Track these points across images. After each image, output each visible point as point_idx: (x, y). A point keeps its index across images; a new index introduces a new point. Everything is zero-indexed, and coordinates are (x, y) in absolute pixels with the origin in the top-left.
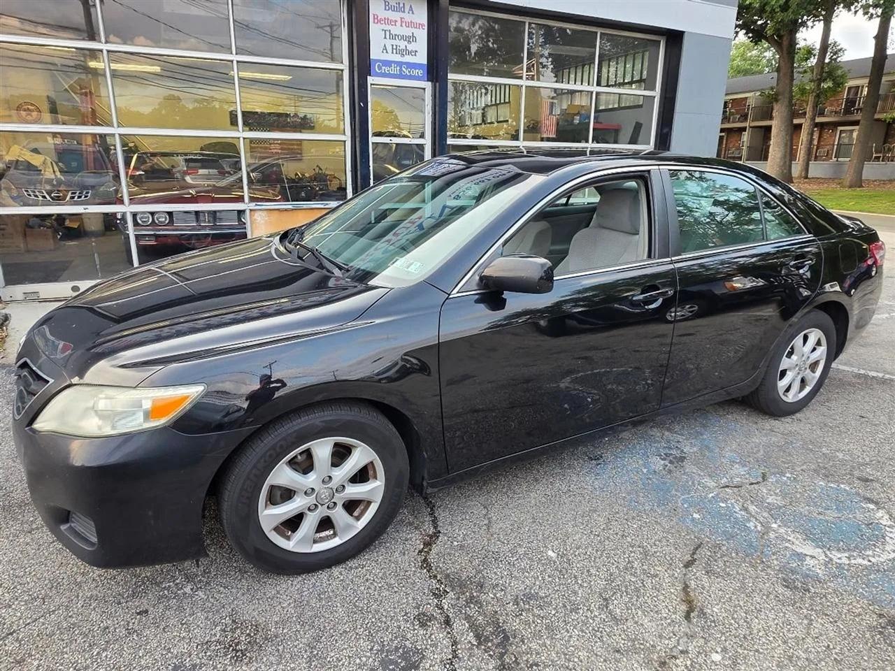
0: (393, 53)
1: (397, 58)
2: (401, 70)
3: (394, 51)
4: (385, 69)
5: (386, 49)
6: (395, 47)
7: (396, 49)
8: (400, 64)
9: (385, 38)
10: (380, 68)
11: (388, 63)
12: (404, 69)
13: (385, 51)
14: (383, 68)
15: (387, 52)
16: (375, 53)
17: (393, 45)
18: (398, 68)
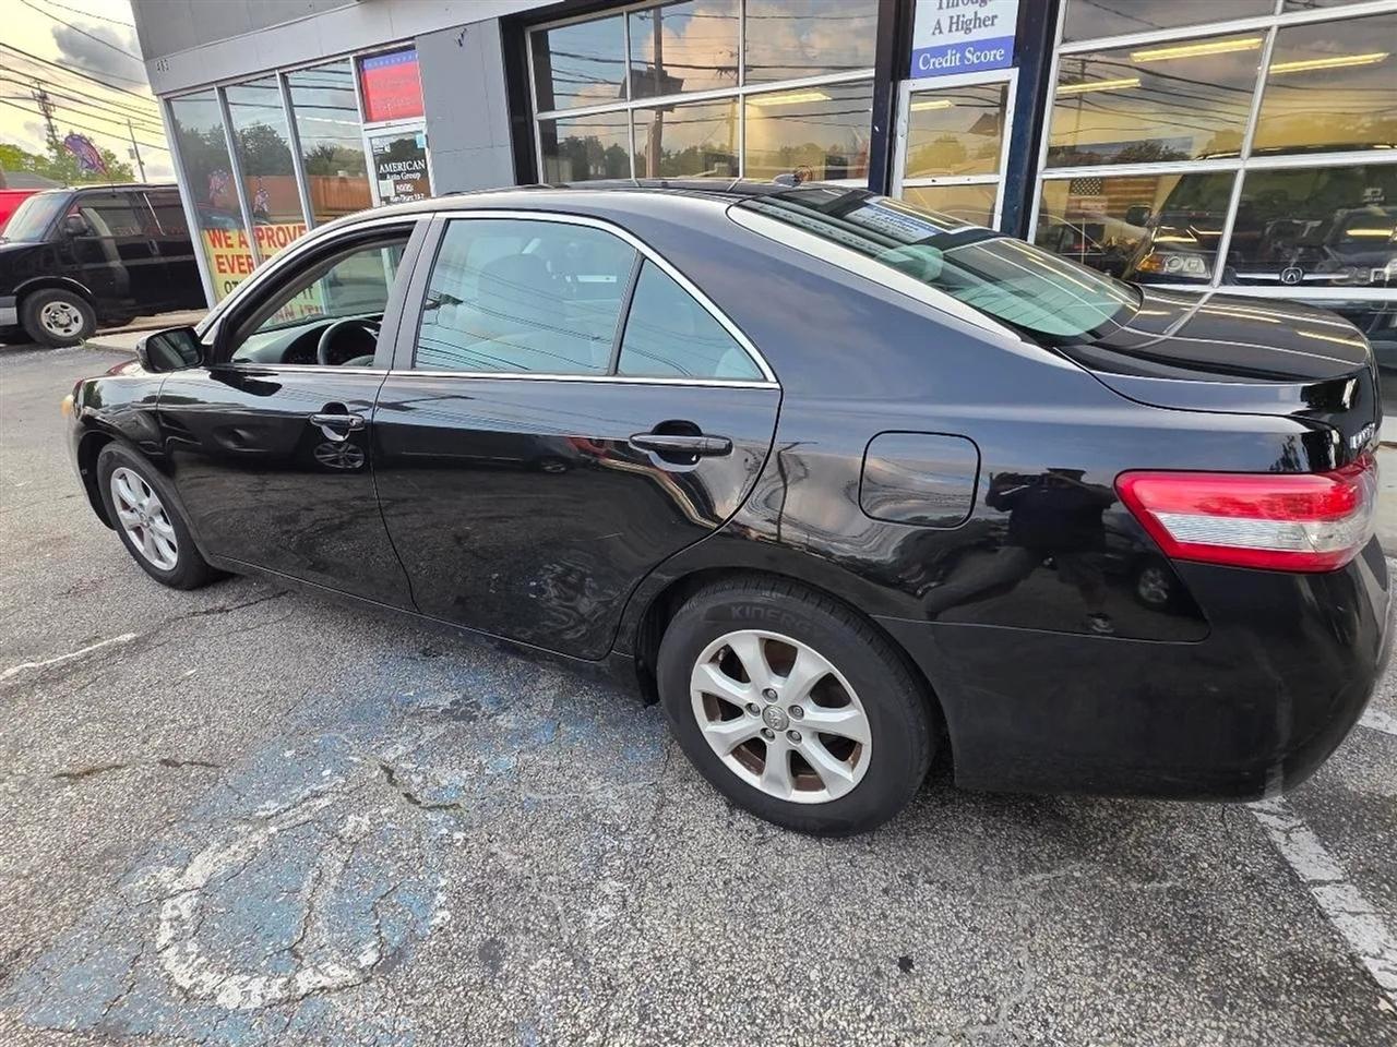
0: (950, 31)
1: (960, 37)
2: (963, 58)
3: (954, 26)
4: (935, 62)
5: (940, 28)
6: (955, 20)
7: (958, 23)
8: (960, 48)
9: (941, 7)
10: (926, 62)
11: (940, 51)
12: (968, 55)
13: (938, 31)
14: (932, 61)
15: (941, 32)
16: (922, 38)
17: (952, 18)
18: (958, 55)
